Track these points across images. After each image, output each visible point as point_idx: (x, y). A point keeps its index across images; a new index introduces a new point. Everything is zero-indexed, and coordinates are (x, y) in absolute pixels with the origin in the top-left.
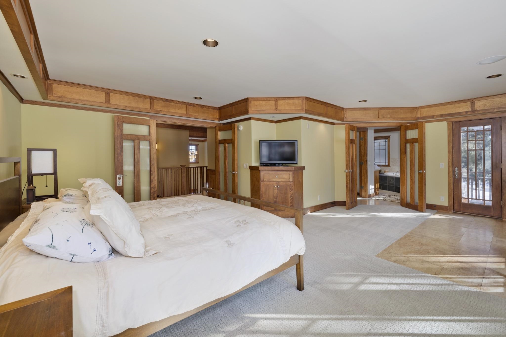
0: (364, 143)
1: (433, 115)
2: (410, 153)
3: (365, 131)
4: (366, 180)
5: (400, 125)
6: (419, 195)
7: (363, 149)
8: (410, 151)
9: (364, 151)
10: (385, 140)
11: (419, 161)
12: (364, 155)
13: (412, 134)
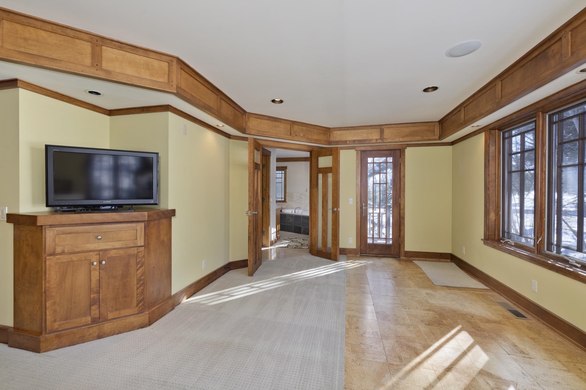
0: (267, 171)
1: (346, 140)
2: (323, 186)
3: (267, 156)
4: (268, 222)
5: (311, 150)
6: (332, 239)
7: (265, 180)
8: (323, 184)
9: (266, 183)
10: (282, 171)
11: (333, 197)
12: (266, 188)
13: (324, 162)
